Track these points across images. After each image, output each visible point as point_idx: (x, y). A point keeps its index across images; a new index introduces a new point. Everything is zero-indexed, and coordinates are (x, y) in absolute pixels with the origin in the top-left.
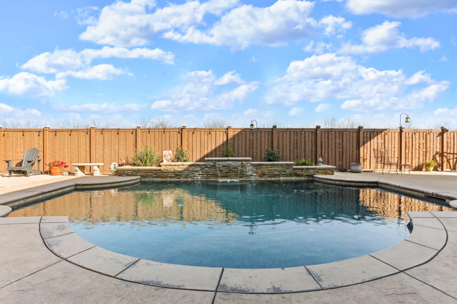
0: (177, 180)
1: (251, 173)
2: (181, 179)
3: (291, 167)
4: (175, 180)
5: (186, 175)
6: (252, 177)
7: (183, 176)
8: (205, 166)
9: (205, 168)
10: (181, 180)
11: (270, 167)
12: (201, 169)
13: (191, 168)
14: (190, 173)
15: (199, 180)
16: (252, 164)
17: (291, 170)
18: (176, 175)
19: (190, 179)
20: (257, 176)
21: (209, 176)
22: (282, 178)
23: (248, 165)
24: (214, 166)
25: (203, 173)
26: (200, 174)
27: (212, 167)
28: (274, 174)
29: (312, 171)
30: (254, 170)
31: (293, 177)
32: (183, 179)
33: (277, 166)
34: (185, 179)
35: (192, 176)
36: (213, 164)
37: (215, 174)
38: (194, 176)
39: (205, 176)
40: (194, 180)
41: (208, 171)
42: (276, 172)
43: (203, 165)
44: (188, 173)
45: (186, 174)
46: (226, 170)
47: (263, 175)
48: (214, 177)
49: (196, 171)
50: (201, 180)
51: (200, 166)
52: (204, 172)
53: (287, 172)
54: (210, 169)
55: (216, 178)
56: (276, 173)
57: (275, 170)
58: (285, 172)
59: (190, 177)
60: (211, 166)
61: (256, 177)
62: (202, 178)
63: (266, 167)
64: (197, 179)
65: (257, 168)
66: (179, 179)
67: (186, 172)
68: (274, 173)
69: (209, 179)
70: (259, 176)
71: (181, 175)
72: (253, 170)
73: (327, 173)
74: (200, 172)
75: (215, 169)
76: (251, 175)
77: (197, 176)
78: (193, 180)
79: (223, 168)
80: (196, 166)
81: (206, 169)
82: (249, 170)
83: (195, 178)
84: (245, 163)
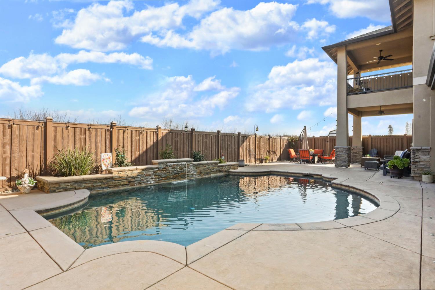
0: (130, 187)
1: (192, 173)
2: (135, 185)
3: (217, 165)
4: (128, 188)
5: (139, 181)
7: (137, 182)
8: (157, 169)
9: (157, 170)
10: (135, 187)
11: (205, 166)
12: (154, 173)
13: (144, 173)
14: (143, 178)
15: (152, 184)
16: (194, 164)
17: (217, 167)
18: (130, 182)
19: (143, 185)
21: (161, 179)
22: (212, 175)
23: (191, 165)
24: (165, 168)
25: (156, 177)
26: (153, 178)
27: (163, 170)
28: (207, 172)
29: (228, 167)
30: (195, 169)
31: (218, 173)
32: (137, 185)
33: (209, 165)
34: (139, 186)
35: (145, 181)
36: (164, 166)
37: (166, 176)
38: (148, 181)
39: (158, 179)
40: (148, 185)
41: (160, 174)
43: (156, 168)
44: (141, 179)
45: (139, 179)
46: (175, 172)
47: (200, 173)
48: (165, 180)
49: (150, 175)
50: (154, 184)
51: (153, 170)
52: (156, 175)
53: (214, 169)
54: (162, 172)
55: (167, 180)
56: (209, 171)
57: (208, 168)
59: (143, 182)
60: (163, 169)
61: (196, 176)
62: (155, 182)
63: (203, 166)
64: (150, 183)
65: (197, 167)
66: (133, 186)
67: (139, 177)
68: (207, 171)
69: (161, 182)
70: (198, 175)
71: (135, 181)
74: (153, 176)
75: (166, 171)
76: (193, 175)
77: (150, 180)
78: (146, 185)
79: (173, 169)
80: (149, 170)
81: (158, 172)
82: (191, 170)
83: (149, 183)
84: (189, 163)
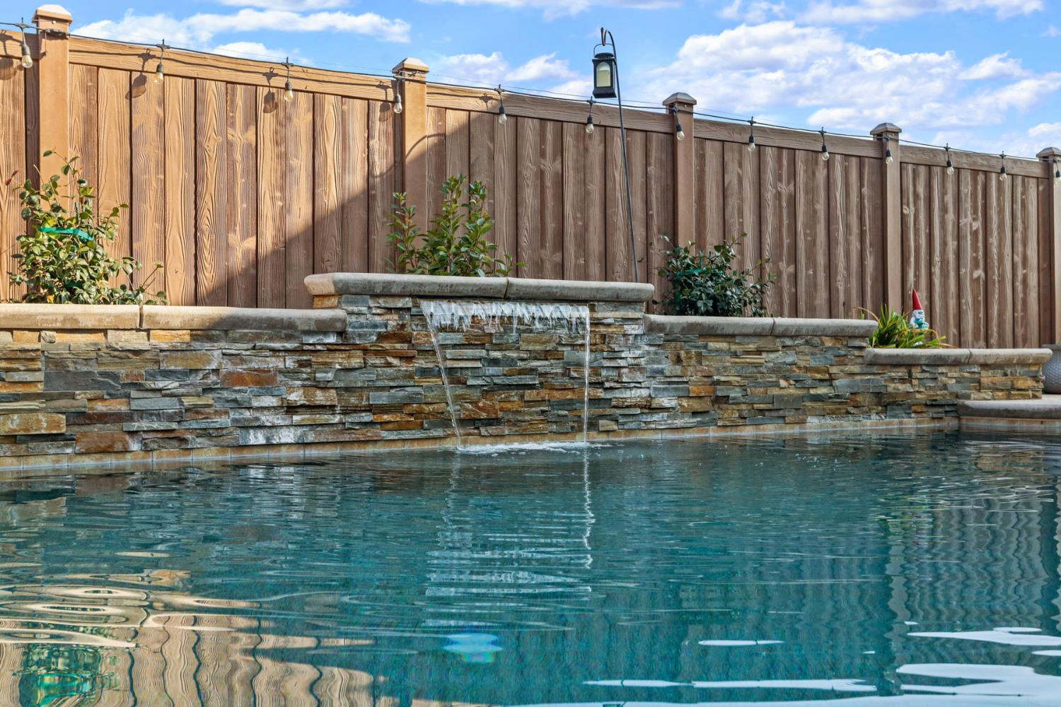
0: (89, 463)
1: (645, 393)
2: (126, 451)
3: (856, 353)
4: (65, 464)
5: (170, 418)
6: (656, 417)
7: (144, 424)
8: (332, 339)
9: (331, 349)
10: (127, 461)
11: (752, 347)
12: (302, 364)
13: (214, 356)
14: (208, 399)
15: (284, 453)
16: (652, 328)
17: (856, 369)
18: (81, 418)
19: (207, 455)
20: (684, 412)
21: (367, 417)
22: (815, 427)
23: (633, 329)
24: (400, 335)
25: (320, 397)
26: (291, 409)
27: (387, 345)
28: (773, 400)
29: (950, 378)
30: (667, 366)
31: (867, 414)
32: (147, 450)
33: (788, 342)
34: (165, 458)
35: (224, 421)
36: (393, 321)
37: (411, 399)
38: (246, 427)
39: (337, 419)
40: (248, 455)
41: (358, 379)
42: (783, 383)
43: (322, 328)
44: (187, 401)
45: (170, 405)
46: (492, 370)
47: (713, 402)
48: (400, 427)
49: (263, 381)
50: (300, 453)
51: (289, 338)
52: (324, 388)
53: (836, 383)
54: (373, 360)
55: (418, 434)
56: (787, 389)
57: (777, 370)
58: (830, 381)
59: (205, 433)
60: (381, 337)
61: (679, 422)
62: (311, 437)
63: (734, 347)
64: (269, 445)
65: (683, 354)
66: (106, 451)
67: (172, 385)
68: (776, 391)
69: (362, 443)
70: (695, 414)
71: (129, 417)
72: (661, 372)
73: (1013, 388)
74: (291, 389)
75: (408, 359)
76: (649, 407)
77: (267, 418)
78: (230, 456)
79: (469, 352)
80: (258, 337)
81: (339, 361)
82: (635, 367)
83: (257, 438)
84: (609, 315)
